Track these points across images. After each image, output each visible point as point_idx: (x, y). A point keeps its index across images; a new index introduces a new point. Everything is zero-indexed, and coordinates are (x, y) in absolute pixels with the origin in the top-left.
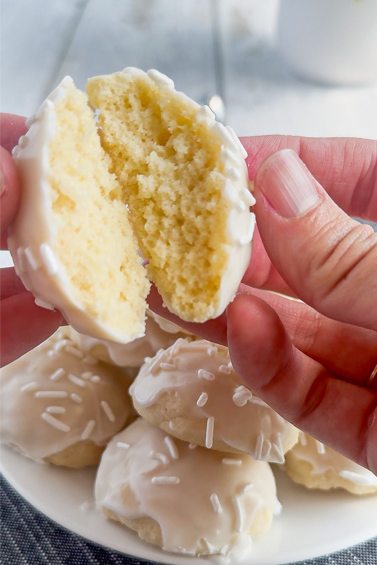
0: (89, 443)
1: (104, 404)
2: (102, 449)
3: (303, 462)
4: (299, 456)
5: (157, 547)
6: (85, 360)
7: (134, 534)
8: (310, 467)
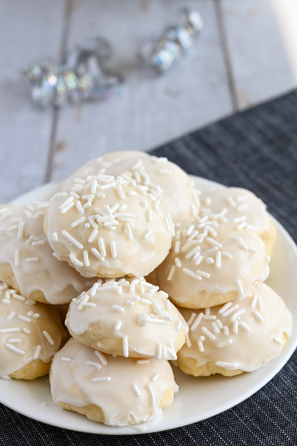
0: (40, 361)
1: (44, 332)
2: (49, 363)
3: (190, 359)
4: (187, 355)
5: (102, 423)
6: (26, 302)
7: (84, 416)
8: (195, 361)
